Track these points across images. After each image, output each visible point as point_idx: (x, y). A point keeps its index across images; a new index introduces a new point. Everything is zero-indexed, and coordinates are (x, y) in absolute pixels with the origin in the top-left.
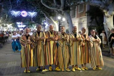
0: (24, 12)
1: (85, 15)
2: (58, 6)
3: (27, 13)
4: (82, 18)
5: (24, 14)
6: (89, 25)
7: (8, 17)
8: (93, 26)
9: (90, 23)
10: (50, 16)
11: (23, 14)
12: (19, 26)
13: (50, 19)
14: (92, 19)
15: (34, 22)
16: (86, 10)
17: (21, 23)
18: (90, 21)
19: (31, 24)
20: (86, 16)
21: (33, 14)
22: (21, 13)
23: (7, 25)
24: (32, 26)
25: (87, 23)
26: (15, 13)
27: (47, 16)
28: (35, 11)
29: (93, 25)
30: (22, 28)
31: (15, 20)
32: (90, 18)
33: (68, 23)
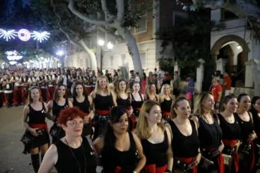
1: (152, 39)
2: (111, 17)
3: (30, 34)
4: (144, 44)
5: (25, 35)
6: (160, 57)
8: (165, 59)
9: (162, 53)
11: (23, 35)
12: (9, 58)
14: (164, 45)
16: (154, 31)
17: (15, 52)
18: (161, 49)
20: (154, 40)
22: (17, 34)
24: (35, 57)
25: (156, 54)
26: (6, 34)
29: (165, 57)
30: (16, 60)
32: (161, 44)
33: (130, 53)
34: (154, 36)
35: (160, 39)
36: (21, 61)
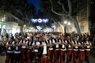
0: (40, 19)
1: (87, 20)
5: (40, 21)
6: (90, 28)
7: (30, 23)
9: (91, 26)
10: (58, 21)
11: (39, 21)
13: (58, 23)
15: (46, 26)
16: (88, 17)
17: (39, 27)
19: (45, 27)
20: (88, 21)
21: (46, 21)
22: (38, 20)
23: (31, 28)
24: (45, 28)
26: (34, 21)
27: (56, 21)
28: (47, 19)
29: (93, 27)
30: (40, 29)
31: (35, 25)
32: (91, 22)
33: (75, 26)
34: (88, 19)
35: (90, 20)
36: (42, 29)
